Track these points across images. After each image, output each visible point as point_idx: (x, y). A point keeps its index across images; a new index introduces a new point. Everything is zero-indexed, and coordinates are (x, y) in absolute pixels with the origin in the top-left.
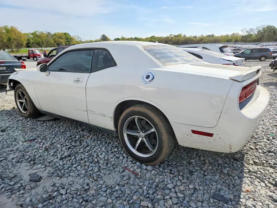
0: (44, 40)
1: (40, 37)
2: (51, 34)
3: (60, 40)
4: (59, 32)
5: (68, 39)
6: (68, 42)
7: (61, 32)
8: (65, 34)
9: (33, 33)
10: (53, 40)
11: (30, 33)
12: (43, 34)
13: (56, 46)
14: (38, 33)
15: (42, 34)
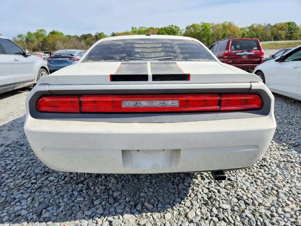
0: (259, 34)
1: (256, 31)
2: (271, 26)
3: (280, 32)
4: (282, 22)
5: (291, 29)
6: (291, 33)
7: (284, 22)
8: (289, 24)
9: (250, 27)
10: (271, 33)
11: (247, 27)
12: (261, 27)
13: (272, 39)
14: (255, 27)
15: (259, 26)
